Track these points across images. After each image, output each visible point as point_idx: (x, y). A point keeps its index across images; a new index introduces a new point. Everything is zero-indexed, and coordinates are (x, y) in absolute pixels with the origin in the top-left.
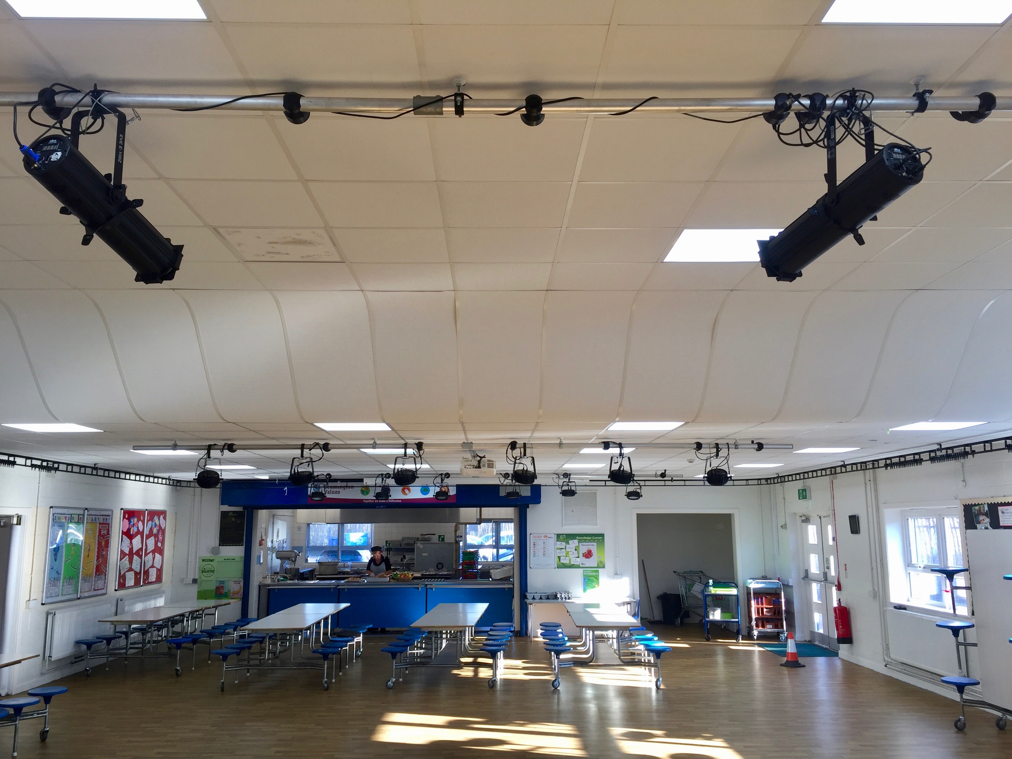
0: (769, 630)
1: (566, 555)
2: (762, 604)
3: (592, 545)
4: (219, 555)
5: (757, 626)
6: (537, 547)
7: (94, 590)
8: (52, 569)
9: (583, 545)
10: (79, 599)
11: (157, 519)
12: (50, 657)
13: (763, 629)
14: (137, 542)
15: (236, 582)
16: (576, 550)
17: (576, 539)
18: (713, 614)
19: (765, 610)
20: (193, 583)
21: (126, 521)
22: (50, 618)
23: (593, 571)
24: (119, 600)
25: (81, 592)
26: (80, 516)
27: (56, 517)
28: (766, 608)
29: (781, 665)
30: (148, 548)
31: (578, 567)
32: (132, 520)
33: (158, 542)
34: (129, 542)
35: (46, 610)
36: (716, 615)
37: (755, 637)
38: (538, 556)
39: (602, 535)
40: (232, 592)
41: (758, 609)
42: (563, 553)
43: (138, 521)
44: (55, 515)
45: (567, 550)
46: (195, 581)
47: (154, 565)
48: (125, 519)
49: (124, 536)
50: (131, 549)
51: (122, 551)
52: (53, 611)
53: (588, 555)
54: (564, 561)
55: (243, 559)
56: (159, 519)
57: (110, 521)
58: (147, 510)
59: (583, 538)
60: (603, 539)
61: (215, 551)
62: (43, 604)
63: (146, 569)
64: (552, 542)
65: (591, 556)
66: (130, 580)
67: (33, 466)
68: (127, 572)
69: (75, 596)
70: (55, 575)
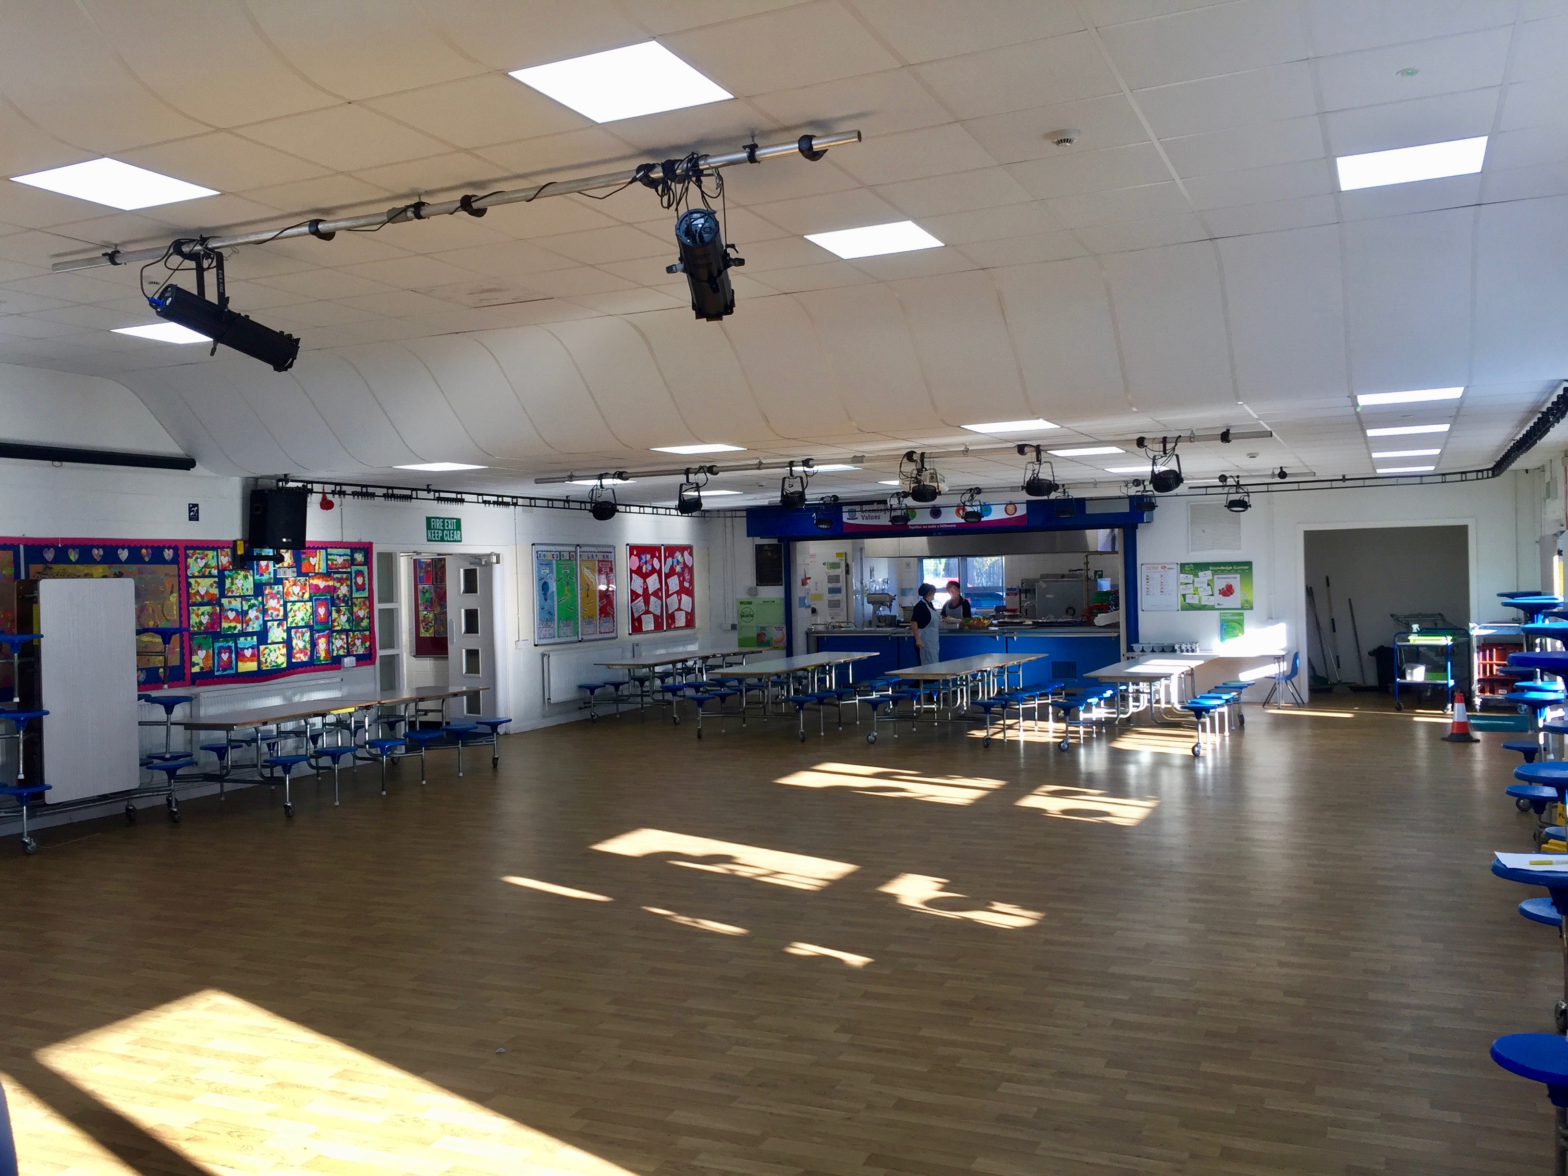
0: (1500, 697)
1: (1193, 592)
2: (1491, 659)
3: (1234, 578)
4: (758, 597)
5: (1482, 691)
6: (1151, 581)
7: (600, 633)
8: (542, 609)
9: (1219, 578)
10: (580, 641)
11: (680, 556)
12: (549, 699)
13: (1491, 695)
14: (653, 582)
15: (779, 629)
16: (1209, 585)
17: (1209, 570)
18: (1412, 674)
19: (1495, 667)
20: (732, 629)
21: (635, 559)
22: (545, 659)
23: (1234, 615)
24: (635, 646)
25: (582, 634)
26: (571, 553)
27: (540, 554)
28: (1497, 665)
29: (1444, 739)
30: (670, 588)
31: (1212, 608)
32: (643, 557)
33: (685, 582)
34: (642, 581)
35: (542, 652)
36: (1418, 675)
37: (1478, 707)
38: (1154, 594)
39: (1249, 564)
40: (774, 639)
41: (1484, 667)
42: (1190, 590)
43: (652, 558)
44: (539, 553)
45: (1196, 586)
46: (734, 627)
47: (682, 608)
48: (633, 556)
49: (633, 574)
50: (646, 590)
51: (633, 592)
52: (547, 653)
53: (1228, 591)
54: (1192, 600)
55: (783, 602)
56: (683, 555)
57: (613, 559)
58: (663, 545)
59: (1220, 568)
60: (1251, 569)
61: (752, 592)
62: (535, 645)
63: (670, 612)
64: (1173, 576)
65: (1232, 594)
66: (648, 623)
67: (485, 502)
68: (642, 614)
69: (575, 638)
70: (548, 616)
